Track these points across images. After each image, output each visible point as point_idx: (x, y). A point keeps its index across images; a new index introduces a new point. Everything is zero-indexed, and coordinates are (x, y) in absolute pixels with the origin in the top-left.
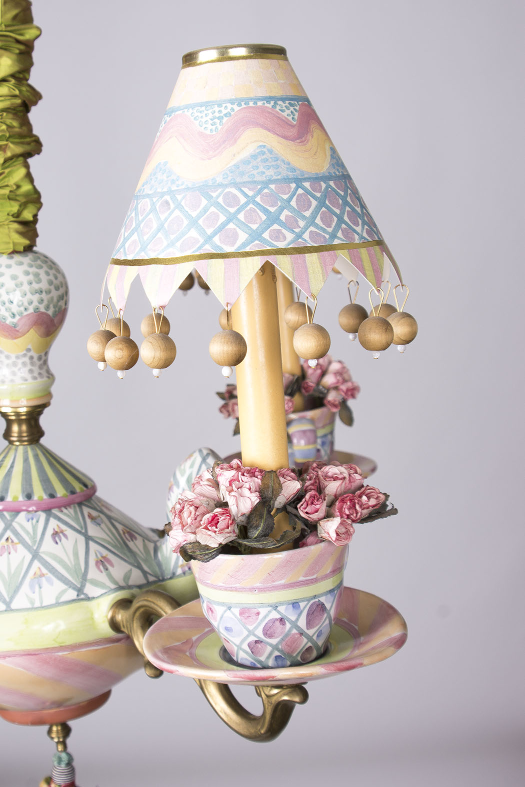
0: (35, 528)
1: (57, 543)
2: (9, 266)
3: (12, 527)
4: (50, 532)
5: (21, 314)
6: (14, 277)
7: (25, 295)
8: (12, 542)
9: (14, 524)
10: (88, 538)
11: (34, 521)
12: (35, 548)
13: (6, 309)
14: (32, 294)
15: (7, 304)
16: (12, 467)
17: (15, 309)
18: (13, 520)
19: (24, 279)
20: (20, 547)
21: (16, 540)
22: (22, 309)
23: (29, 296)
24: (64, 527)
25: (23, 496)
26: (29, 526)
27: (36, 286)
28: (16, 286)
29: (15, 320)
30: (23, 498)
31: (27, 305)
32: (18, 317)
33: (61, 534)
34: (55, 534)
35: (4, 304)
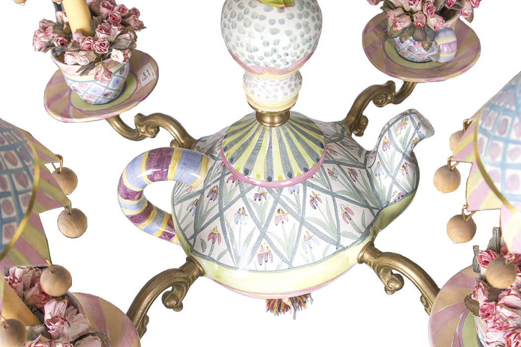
0: (297, 198)
1: (315, 208)
2: (282, 22)
3: (280, 200)
4: (308, 199)
5: (293, 62)
6: (288, 33)
7: (299, 47)
8: (283, 213)
9: (281, 197)
10: (334, 195)
11: (296, 192)
12: (301, 216)
13: (281, 60)
14: (304, 44)
15: (283, 57)
16: (270, 147)
17: (289, 59)
18: (280, 194)
19: (297, 33)
20: (289, 216)
21: (285, 212)
22: (296, 58)
23: (302, 47)
24: (317, 192)
25: (285, 175)
26: (292, 197)
27: (307, 36)
28: (291, 41)
29: (288, 66)
30: (286, 177)
31: (300, 54)
32: (291, 64)
33: (316, 199)
34: (313, 200)
35: (281, 57)
